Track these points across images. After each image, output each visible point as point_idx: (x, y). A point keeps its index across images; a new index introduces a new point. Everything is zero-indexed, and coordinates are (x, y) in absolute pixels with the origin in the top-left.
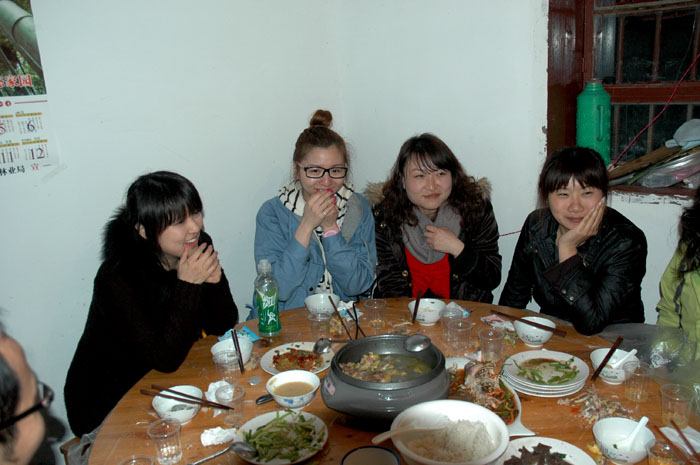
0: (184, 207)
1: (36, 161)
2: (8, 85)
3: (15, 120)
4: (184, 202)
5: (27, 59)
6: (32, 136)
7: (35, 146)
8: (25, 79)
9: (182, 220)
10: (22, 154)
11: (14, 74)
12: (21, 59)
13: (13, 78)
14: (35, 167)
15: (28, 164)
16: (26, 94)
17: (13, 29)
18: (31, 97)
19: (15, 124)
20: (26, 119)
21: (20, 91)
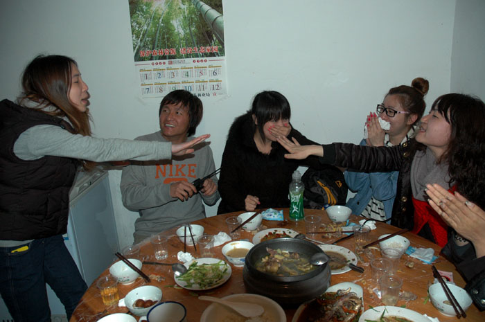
0: (279, 113)
1: (215, 91)
2: (207, 51)
3: (208, 69)
4: (280, 111)
5: (217, 38)
6: (214, 78)
7: (215, 83)
8: (215, 48)
9: (277, 120)
10: (209, 87)
11: (210, 46)
12: (215, 38)
13: (209, 48)
14: (215, 94)
15: (211, 93)
16: (215, 56)
17: (213, 24)
18: (217, 58)
19: (208, 72)
20: (213, 69)
21: (212, 55)
